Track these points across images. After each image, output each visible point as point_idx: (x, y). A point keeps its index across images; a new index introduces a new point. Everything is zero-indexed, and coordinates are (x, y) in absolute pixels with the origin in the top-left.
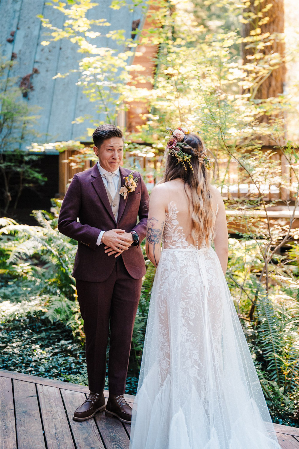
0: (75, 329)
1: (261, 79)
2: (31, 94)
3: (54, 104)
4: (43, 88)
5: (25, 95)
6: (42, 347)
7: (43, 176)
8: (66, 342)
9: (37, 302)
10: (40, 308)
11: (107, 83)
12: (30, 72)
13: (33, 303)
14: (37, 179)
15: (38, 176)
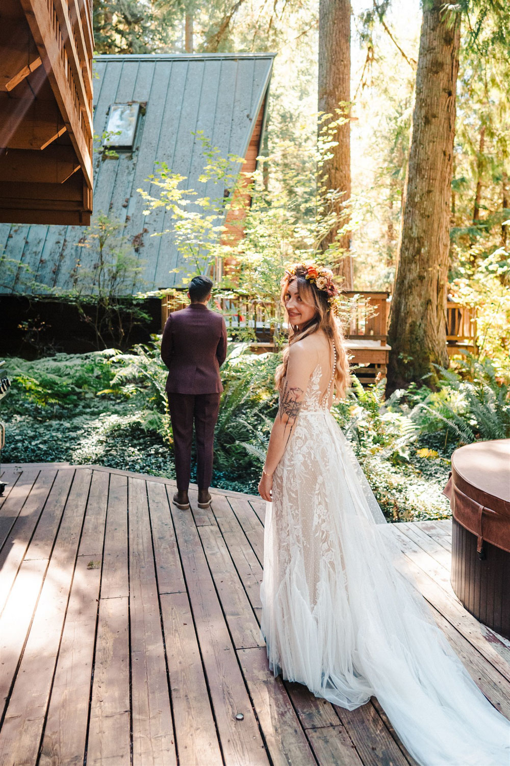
0: (165, 436)
1: (322, 236)
2: (141, 249)
3: (160, 258)
4: (151, 244)
5: (137, 250)
6: (139, 450)
7: (149, 316)
8: (158, 446)
9: (139, 415)
10: (139, 420)
11: (194, 241)
12: (141, 231)
13: (137, 416)
14: (145, 319)
15: (146, 316)
